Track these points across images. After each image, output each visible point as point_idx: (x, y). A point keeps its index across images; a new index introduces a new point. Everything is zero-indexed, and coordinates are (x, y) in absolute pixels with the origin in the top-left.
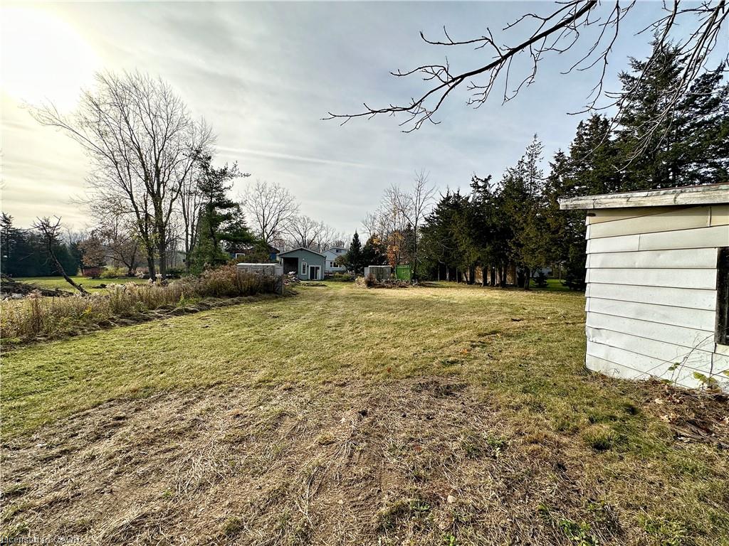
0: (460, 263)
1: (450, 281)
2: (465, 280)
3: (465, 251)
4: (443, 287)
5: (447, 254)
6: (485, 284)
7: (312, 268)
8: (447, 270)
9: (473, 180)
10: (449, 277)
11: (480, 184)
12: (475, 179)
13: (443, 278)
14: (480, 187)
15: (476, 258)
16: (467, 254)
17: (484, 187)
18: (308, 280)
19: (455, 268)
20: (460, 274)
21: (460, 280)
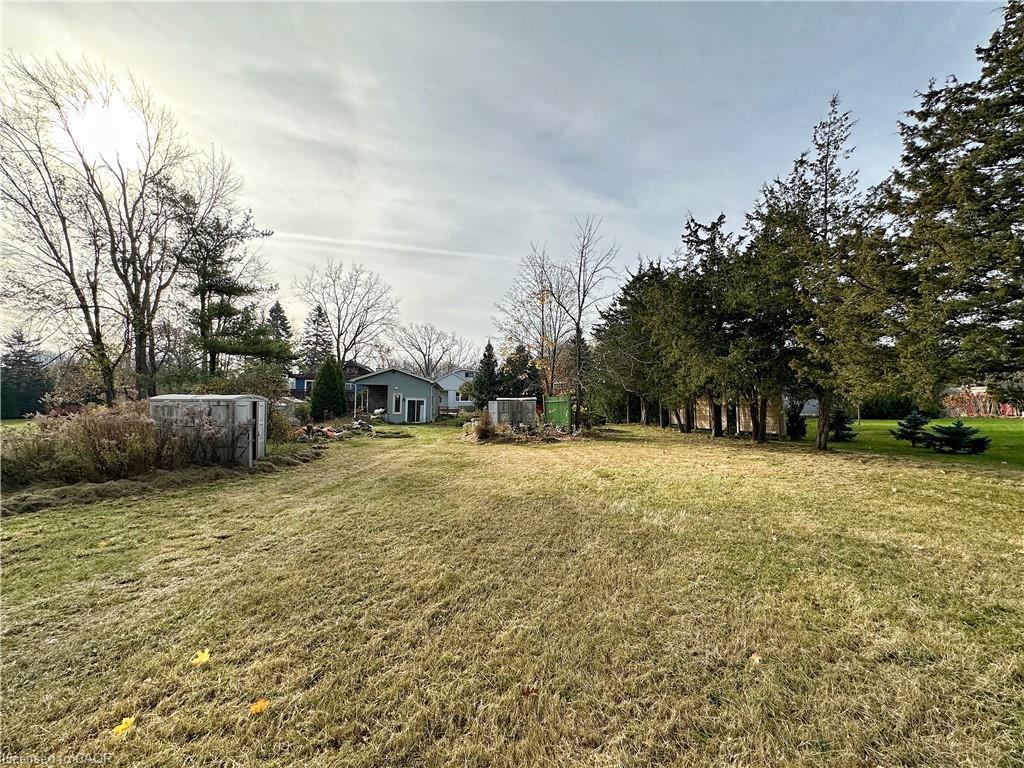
0: (667, 391)
1: (648, 423)
2: (676, 422)
3: (675, 366)
4: (633, 439)
5: (639, 375)
6: (719, 433)
7: (411, 403)
8: (643, 404)
9: (689, 227)
10: (647, 418)
11: (703, 235)
12: (692, 225)
13: (635, 419)
14: (702, 242)
15: (703, 379)
16: (682, 371)
17: (711, 241)
18: (404, 424)
19: (656, 402)
20: (666, 414)
21: (666, 423)
